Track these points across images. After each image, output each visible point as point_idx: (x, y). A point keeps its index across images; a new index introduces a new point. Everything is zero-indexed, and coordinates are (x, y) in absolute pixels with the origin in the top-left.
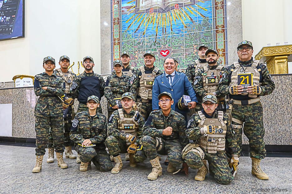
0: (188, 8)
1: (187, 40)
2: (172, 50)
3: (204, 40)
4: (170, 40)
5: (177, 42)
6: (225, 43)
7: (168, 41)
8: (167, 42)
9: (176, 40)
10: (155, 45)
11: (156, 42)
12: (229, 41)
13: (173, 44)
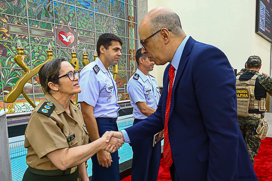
1: (98, 23)
2: (79, 35)
3: (117, 31)
4: (74, 15)
5: (85, 23)
7: (71, 15)
8: (69, 16)
9: (84, 18)
10: (47, 16)
11: (49, 10)
13: (80, 26)
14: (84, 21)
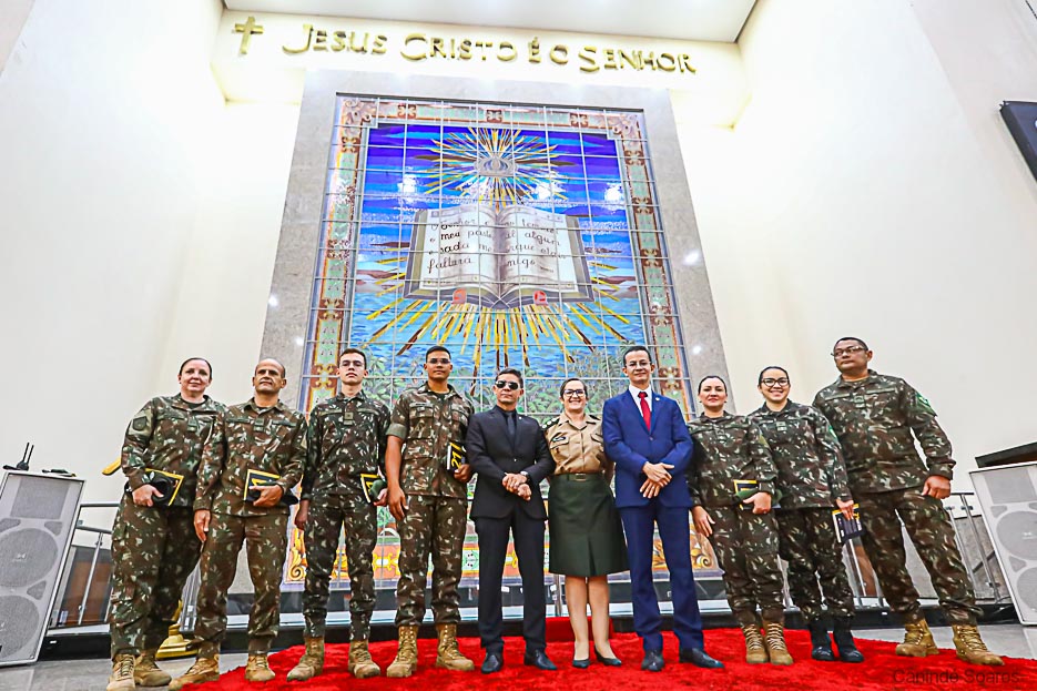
0: (575, 309)
11: (472, 394)
13: (534, 408)
14: (543, 399)
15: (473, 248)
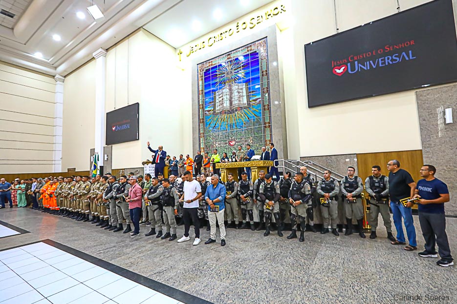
0: (246, 110)
5: (240, 135)
6: (271, 135)
8: (233, 135)
12: (273, 133)
13: (237, 137)
15: (225, 99)
